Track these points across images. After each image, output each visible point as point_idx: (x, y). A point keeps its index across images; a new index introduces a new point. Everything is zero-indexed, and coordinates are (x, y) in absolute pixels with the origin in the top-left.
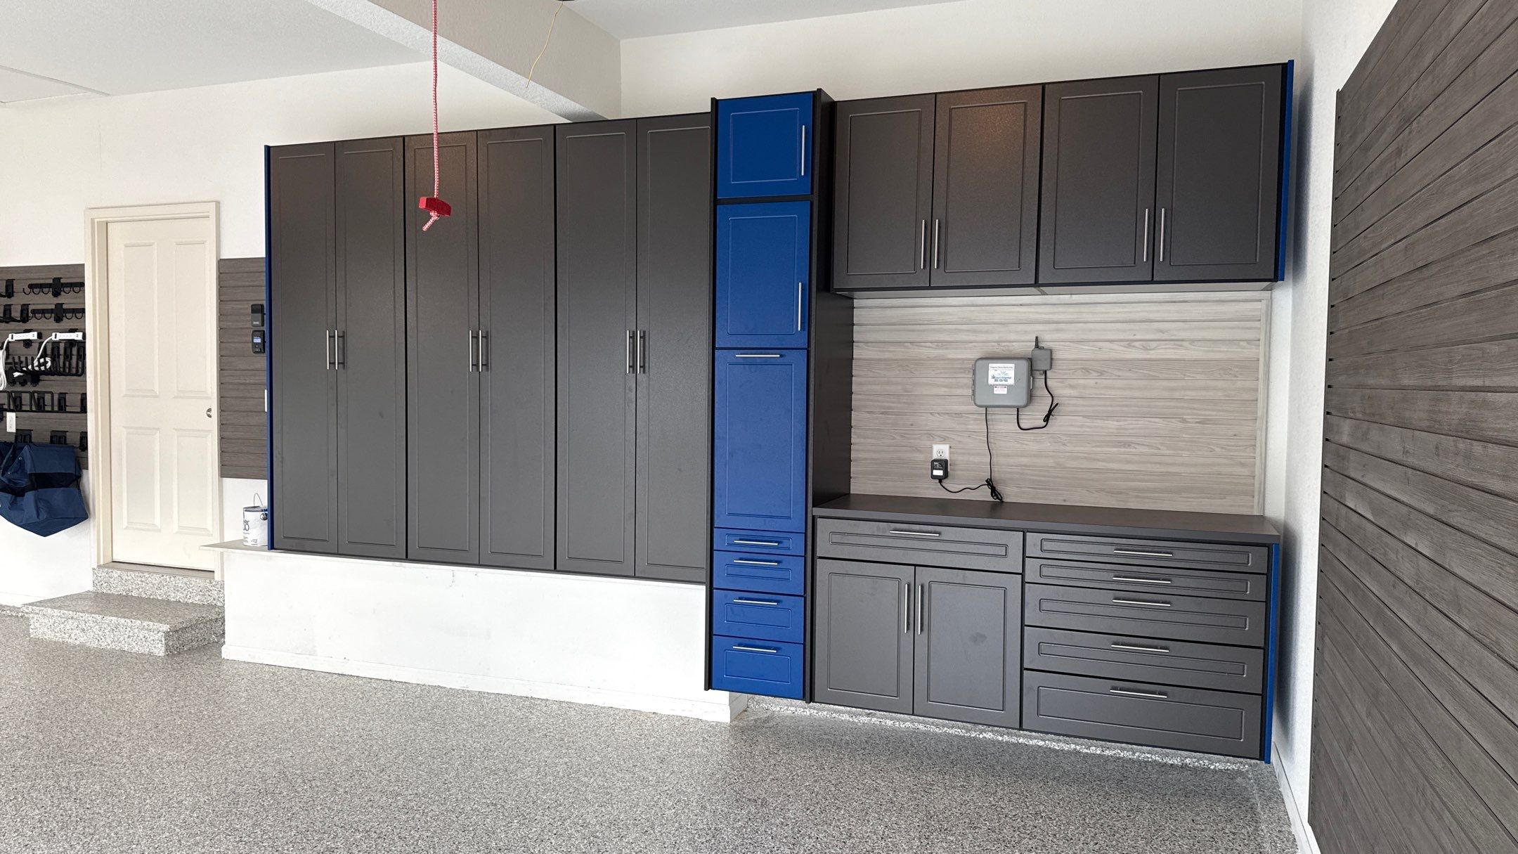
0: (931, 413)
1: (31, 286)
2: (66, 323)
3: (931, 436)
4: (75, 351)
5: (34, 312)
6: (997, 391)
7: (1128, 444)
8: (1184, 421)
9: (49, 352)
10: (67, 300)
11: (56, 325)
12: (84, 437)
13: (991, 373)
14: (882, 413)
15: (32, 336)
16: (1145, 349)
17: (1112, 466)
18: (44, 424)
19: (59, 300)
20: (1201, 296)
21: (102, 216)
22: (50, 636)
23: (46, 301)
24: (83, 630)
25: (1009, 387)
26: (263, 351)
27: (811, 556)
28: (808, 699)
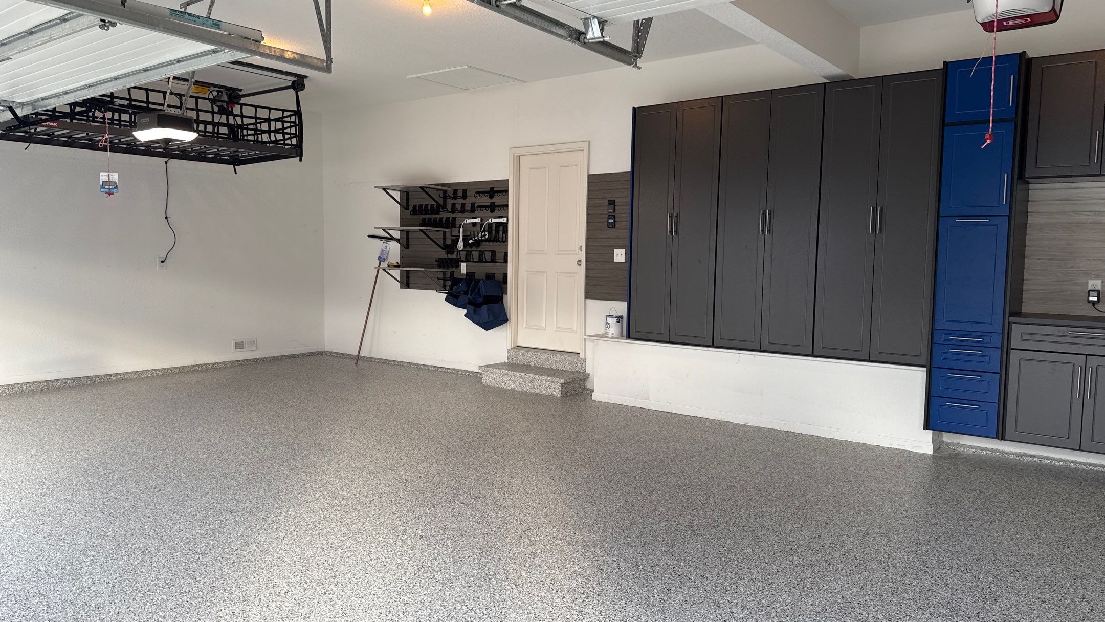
0: (1088, 259)
1: (477, 193)
2: (497, 213)
3: (1088, 275)
4: (501, 228)
5: (478, 207)
9: (486, 229)
10: (497, 200)
11: (491, 214)
12: (505, 276)
14: (1049, 259)
15: (478, 220)
18: (482, 269)
19: (493, 200)
21: (518, 152)
22: (494, 383)
23: (486, 200)
24: (513, 381)
26: (614, 227)
27: (1006, 348)
28: (1000, 438)
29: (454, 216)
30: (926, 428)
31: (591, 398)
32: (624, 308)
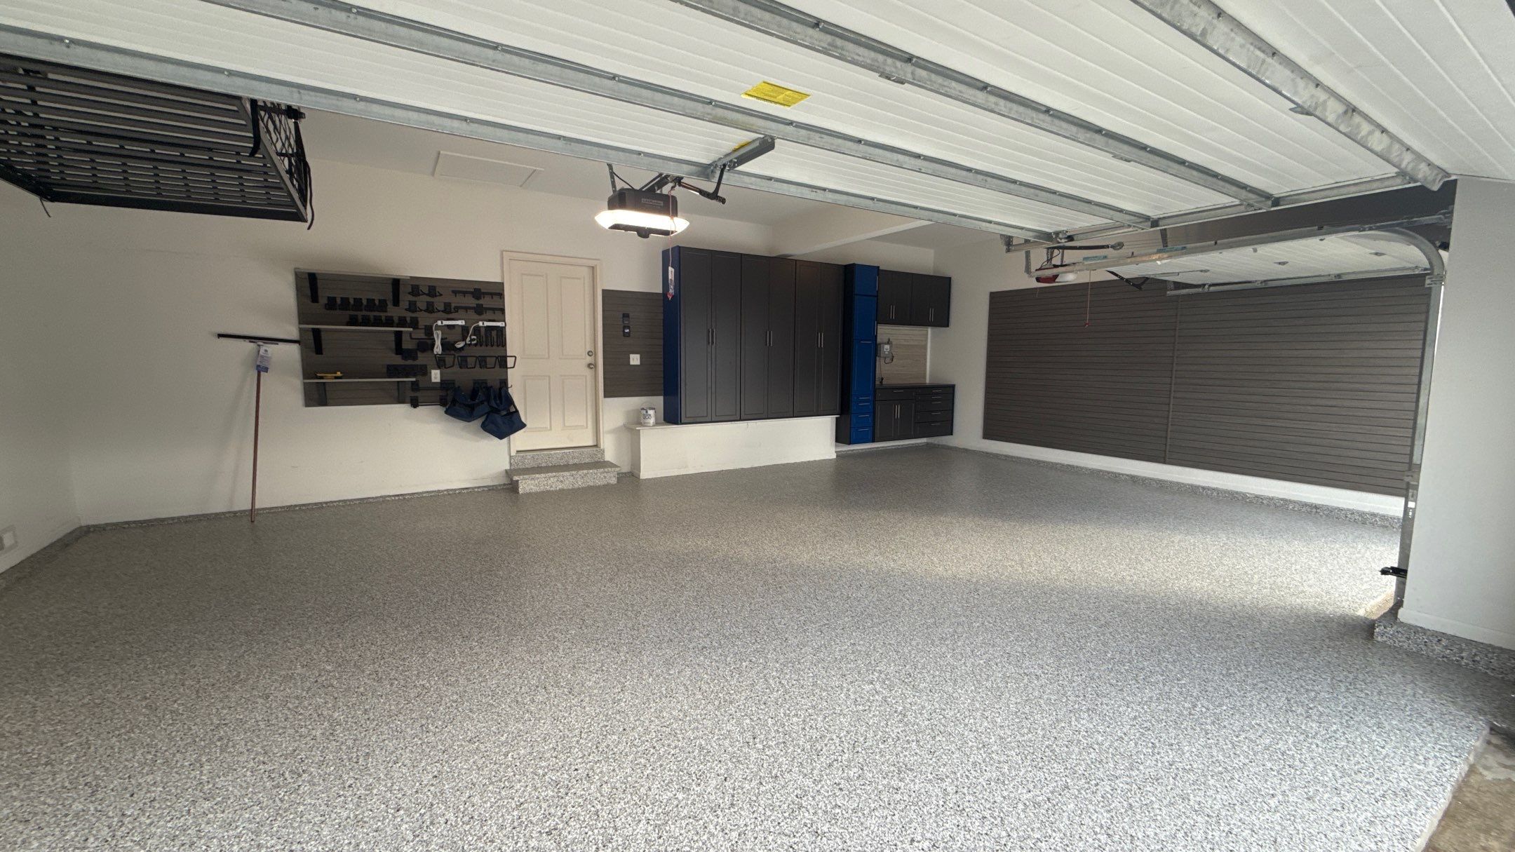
1: (453, 292)
2: (489, 315)
4: (494, 333)
5: (458, 308)
6: (885, 353)
7: (904, 367)
8: (914, 360)
9: (478, 333)
10: (488, 302)
11: (477, 317)
13: (884, 347)
15: (460, 323)
16: (908, 342)
17: (902, 372)
18: (466, 376)
19: (481, 302)
20: (915, 329)
22: (535, 489)
23: (471, 301)
24: (561, 481)
25: (887, 351)
26: (629, 336)
27: (874, 401)
28: (873, 441)
29: (414, 315)
30: (850, 443)
31: (638, 477)
32: (659, 401)
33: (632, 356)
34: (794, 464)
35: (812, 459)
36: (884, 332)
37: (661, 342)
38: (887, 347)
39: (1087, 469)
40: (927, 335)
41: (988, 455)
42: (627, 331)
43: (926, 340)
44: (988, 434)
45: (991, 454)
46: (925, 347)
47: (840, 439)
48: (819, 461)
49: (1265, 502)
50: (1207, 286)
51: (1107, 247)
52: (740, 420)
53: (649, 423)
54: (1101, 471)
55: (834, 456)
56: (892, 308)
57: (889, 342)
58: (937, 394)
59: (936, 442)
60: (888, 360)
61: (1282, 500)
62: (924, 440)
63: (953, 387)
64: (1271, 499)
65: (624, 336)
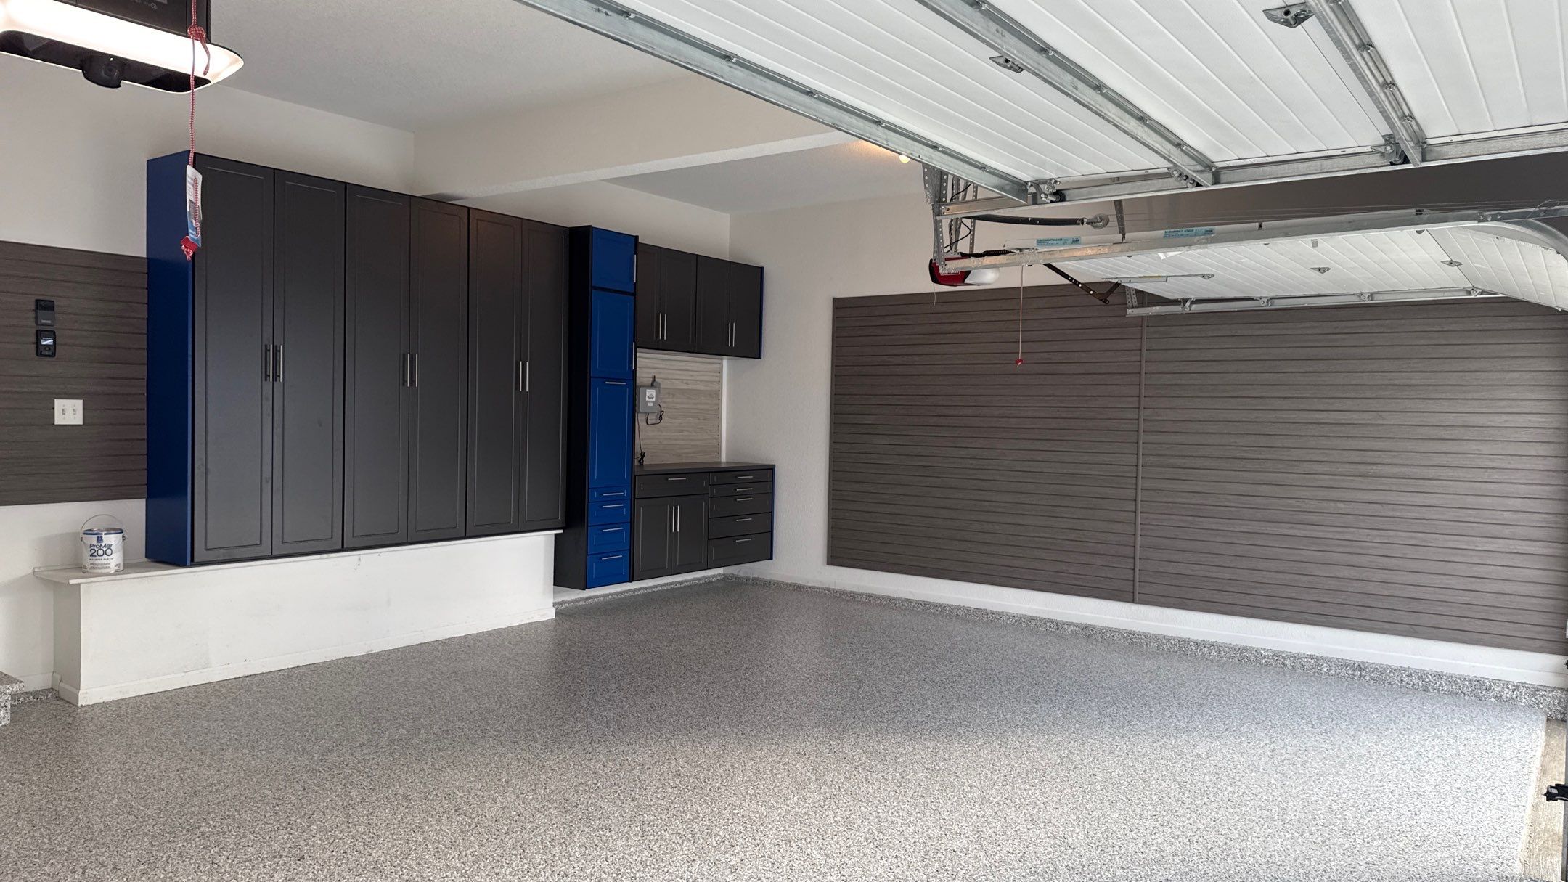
6: (649, 405)
7: (682, 431)
8: (699, 419)
13: (647, 394)
16: (688, 384)
17: (678, 442)
20: (701, 360)
25: (653, 402)
26: (53, 355)
27: (633, 499)
28: (631, 580)
30: (585, 588)
31: (71, 703)
32: (134, 511)
33: (59, 404)
34: (465, 637)
35: (503, 624)
36: (648, 363)
37: (142, 371)
38: (651, 393)
39: (1009, 616)
40: (721, 372)
41: (837, 596)
42: (47, 342)
43: (720, 382)
44: (837, 556)
45: (844, 593)
46: (718, 394)
47: (562, 577)
48: (520, 628)
49: (1288, 662)
50: (1188, 304)
51: (1082, 221)
52: (343, 549)
53: (106, 566)
54: (1032, 619)
55: (551, 614)
56: (663, 320)
57: (652, 386)
58: (744, 484)
59: (741, 574)
60: (652, 419)
61: (1312, 657)
62: (720, 571)
63: (771, 469)
64: (1297, 657)
65: (39, 354)
